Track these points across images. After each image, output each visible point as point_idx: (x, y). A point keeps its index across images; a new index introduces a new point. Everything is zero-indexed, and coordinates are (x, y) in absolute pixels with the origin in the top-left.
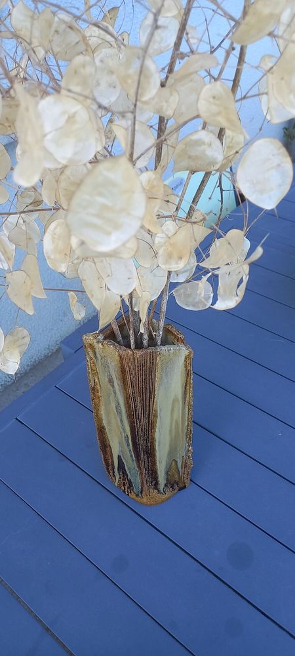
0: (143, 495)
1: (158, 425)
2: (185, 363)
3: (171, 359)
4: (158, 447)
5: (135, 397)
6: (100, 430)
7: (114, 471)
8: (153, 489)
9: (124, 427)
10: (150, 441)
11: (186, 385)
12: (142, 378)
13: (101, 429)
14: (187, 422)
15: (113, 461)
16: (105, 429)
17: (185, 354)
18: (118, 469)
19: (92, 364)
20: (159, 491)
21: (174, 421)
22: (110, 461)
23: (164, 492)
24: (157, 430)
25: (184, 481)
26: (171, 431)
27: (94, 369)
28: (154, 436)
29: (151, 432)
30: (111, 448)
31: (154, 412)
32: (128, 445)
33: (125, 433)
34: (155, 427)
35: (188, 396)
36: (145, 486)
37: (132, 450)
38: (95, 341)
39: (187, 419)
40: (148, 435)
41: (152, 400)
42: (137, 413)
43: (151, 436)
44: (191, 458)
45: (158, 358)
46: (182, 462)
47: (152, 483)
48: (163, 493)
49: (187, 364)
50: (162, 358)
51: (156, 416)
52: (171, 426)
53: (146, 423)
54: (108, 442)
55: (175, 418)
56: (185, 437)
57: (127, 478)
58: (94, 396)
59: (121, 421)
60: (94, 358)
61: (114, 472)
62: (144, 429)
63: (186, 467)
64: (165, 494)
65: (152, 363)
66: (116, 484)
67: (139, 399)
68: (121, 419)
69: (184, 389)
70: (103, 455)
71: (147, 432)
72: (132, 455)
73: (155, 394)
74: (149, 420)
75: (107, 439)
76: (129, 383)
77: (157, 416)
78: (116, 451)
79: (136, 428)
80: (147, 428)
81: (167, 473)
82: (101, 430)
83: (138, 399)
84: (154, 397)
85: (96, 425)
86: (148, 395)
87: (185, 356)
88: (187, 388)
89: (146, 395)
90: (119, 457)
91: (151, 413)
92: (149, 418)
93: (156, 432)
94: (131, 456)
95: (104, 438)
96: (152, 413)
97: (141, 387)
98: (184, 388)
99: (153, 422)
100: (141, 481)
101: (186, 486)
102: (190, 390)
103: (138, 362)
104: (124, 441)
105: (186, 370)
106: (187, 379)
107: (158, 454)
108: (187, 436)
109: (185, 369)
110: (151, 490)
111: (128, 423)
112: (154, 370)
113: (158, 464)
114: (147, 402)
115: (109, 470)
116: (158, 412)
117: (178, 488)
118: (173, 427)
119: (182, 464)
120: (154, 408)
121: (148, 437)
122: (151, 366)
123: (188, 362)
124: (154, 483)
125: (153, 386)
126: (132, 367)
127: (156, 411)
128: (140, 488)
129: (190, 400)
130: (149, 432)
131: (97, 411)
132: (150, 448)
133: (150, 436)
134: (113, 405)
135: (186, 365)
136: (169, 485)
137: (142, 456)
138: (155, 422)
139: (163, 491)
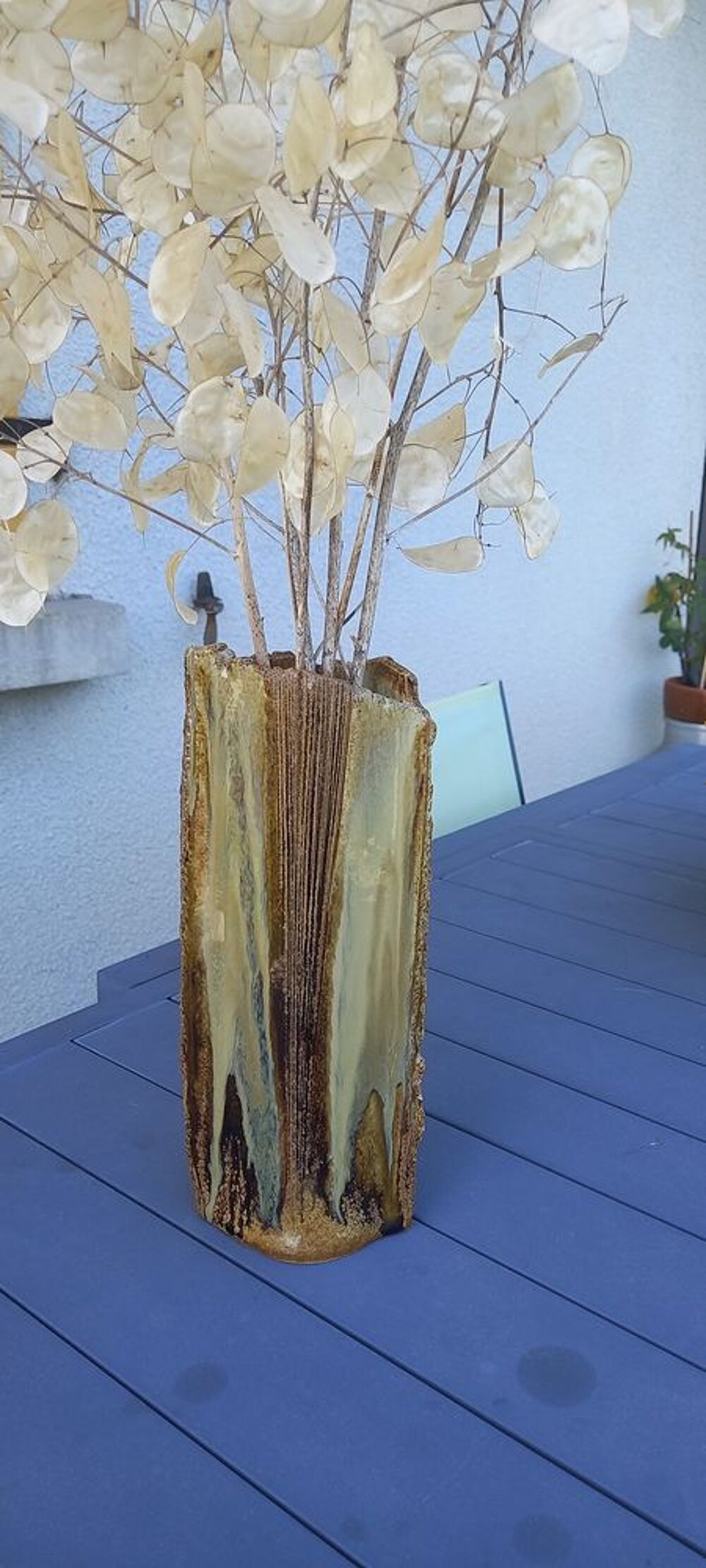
0: (282, 1217)
1: (341, 932)
2: (416, 752)
3: (383, 730)
4: (336, 1020)
5: (292, 826)
6: (190, 973)
7: (209, 1149)
8: (312, 1192)
9: (256, 948)
10: (318, 989)
11: (415, 825)
12: (315, 756)
13: (194, 970)
14: (413, 953)
15: (210, 1108)
16: (203, 972)
17: (417, 726)
18: (222, 1143)
19: (197, 735)
20: (328, 1203)
21: (382, 938)
22: (203, 1110)
23: (343, 1214)
24: (338, 952)
25: (398, 1194)
26: (371, 971)
27: (202, 751)
28: (329, 975)
29: (323, 958)
30: (210, 1050)
31: (334, 884)
32: (260, 1015)
33: (254, 971)
34: (333, 941)
35: (418, 859)
36: (294, 1180)
37: (268, 1036)
38: (213, 660)
39: (413, 939)
40: (315, 966)
41: (331, 841)
42: (292, 883)
43: (322, 969)
44: (420, 1098)
45: (354, 711)
46: (397, 1109)
47: (313, 1168)
48: (341, 1219)
49: (421, 758)
50: (365, 717)
51: (337, 899)
52: (373, 955)
53: (312, 920)
54: (207, 1026)
55: (385, 928)
56: (406, 1009)
57: (245, 1164)
58: (190, 847)
59: (251, 926)
60: (205, 717)
61: (208, 1160)
62: (306, 941)
63: (405, 1130)
64: (346, 1224)
65: (341, 717)
66: (210, 1209)
67: (302, 832)
68: (251, 918)
69: (410, 837)
70: (189, 1079)
71: (314, 953)
72: (266, 1054)
73: (342, 822)
74: (320, 910)
75: (204, 1012)
76: (282, 776)
77: (340, 903)
78: (222, 1062)
79: (286, 938)
80: (314, 940)
81: (355, 1137)
82: (194, 974)
83: (300, 834)
84: (338, 831)
85: (183, 953)
86: (325, 820)
87: (418, 733)
88: (418, 833)
89: (319, 819)
90: (231, 1080)
91: (327, 887)
92: (320, 902)
93: (335, 957)
94: (264, 1059)
95: (198, 1006)
96: (330, 889)
97: (310, 788)
98: (410, 831)
99: (329, 919)
100: (282, 1159)
101: (402, 1218)
102: (424, 843)
103: (308, 703)
104: (250, 1003)
105: (417, 775)
106: (418, 806)
107: (334, 1044)
108: (411, 1008)
109: (414, 772)
110: (307, 1196)
111: (268, 926)
112: (344, 741)
113: (332, 1088)
114: (321, 838)
115: (197, 1146)
116: (345, 887)
117: (381, 1222)
118: (380, 955)
119: (396, 1116)
120: (335, 871)
121: (314, 973)
122: (337, 728)
123: (422, 753)
124: (316, 1167)
125: (338, 795)
126: (294, 718)
127: (339, 883)
128: (277, 1189)
129: (423, 875)
130: (317, 954)
131: (191, 903)
132: (316, 1015)
133: (319, 969)
134: (235, 872)
135: (418, 759)
136: (356, 1193)
137: (293, 1050)
138: (334, 920)
139: (341, 1209)
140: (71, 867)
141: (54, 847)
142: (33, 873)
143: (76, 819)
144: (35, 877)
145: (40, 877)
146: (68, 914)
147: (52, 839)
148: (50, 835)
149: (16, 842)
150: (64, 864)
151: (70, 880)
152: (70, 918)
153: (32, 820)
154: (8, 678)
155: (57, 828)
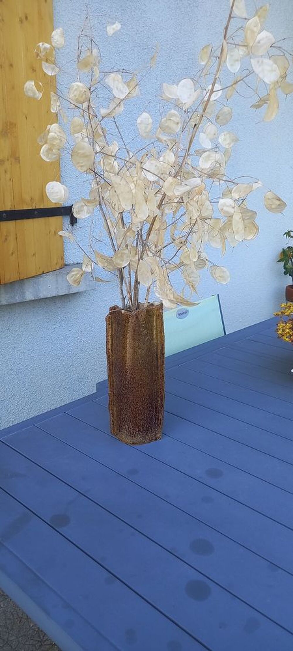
140: (75, 353)
144: (64, 356)
148: (69, 342)
154: (58, 292)
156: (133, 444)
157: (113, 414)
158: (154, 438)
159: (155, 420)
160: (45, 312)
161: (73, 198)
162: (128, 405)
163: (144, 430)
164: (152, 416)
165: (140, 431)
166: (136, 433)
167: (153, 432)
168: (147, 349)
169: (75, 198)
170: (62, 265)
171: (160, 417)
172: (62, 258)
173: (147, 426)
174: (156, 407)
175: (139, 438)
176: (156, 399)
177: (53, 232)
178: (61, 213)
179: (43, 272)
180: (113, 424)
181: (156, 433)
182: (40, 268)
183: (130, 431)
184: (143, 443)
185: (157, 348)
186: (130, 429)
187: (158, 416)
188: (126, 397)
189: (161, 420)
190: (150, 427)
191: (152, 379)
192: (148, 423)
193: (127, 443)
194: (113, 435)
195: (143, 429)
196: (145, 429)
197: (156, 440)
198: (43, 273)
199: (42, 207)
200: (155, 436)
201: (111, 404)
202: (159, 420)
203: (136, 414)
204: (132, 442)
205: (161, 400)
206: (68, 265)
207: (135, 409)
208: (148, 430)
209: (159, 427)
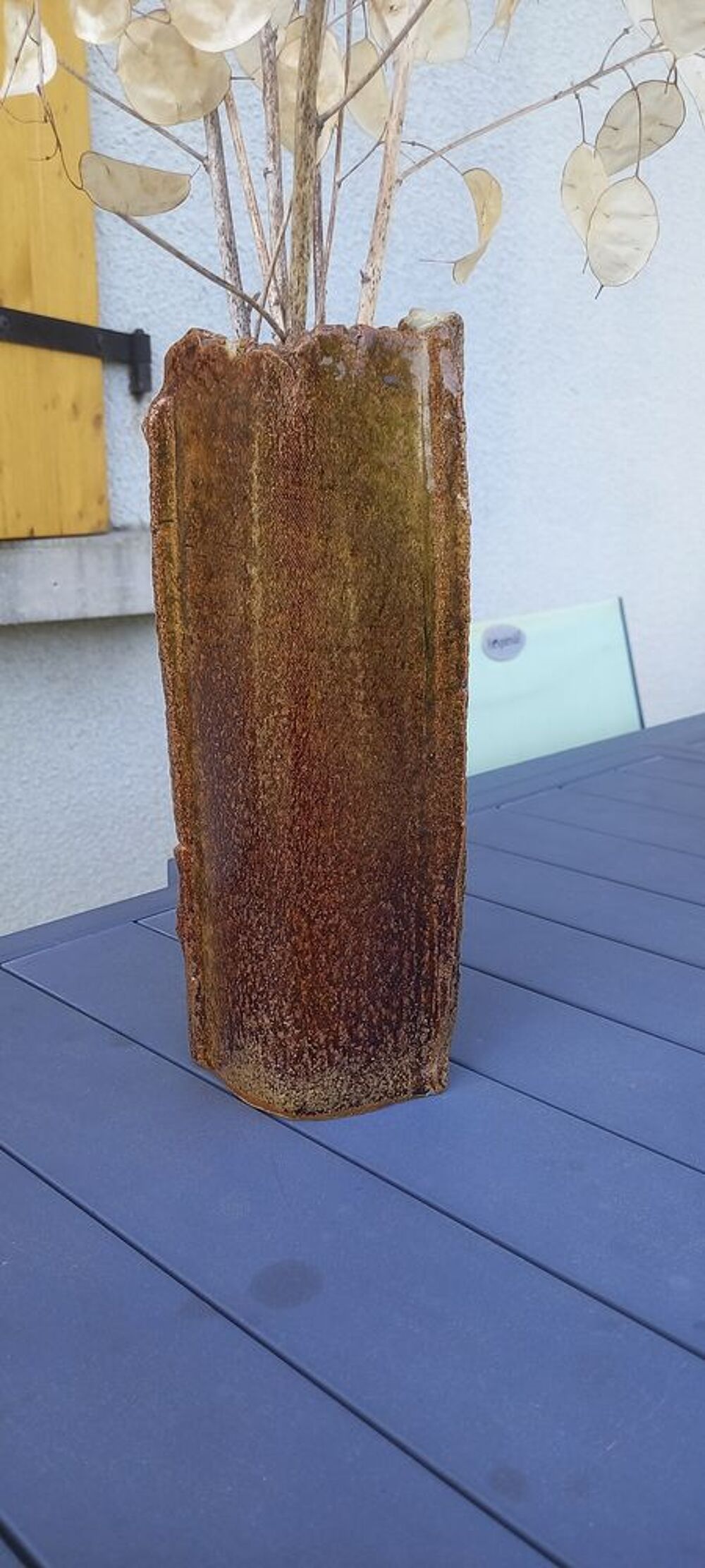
140: (149, 818)
141: (132, 796)
142: (109, 824)
143: (155, 768)
144: (112, 828)
145: (117, 827)
146: (145, 869)
147: (129, 787)
148: (127, 782)
149: (90, 789)
150: (141, 815)
151: (148, 833)
152: (147, 874)
153: (108, 766)
154: (84, 605)
155: (136, 776)
156: (301, 1111)
157: (199, 959)
158: (409, 1085)
159: (417, 989)
160: (48, 678)
161: (139, 310)
162: (269, 900)
163: (358, 1041)
164: (401, 964)
165: (336, 1047)
166: (312, 1056)
167: (407, 1051)
168: (373, 585)
169: (146, 310)
170: (99, 523)
171: (443, 972)
172: (102, 500)
173: (371, 1018)
174: (422, 922)
175: (332, 1084)
176: (421, 877)
177: (69, 406)
178: (99, 348)
179: (32, 531)
180: (203, 1012)
181: (418, 1056)
182: (18, 516)
183: (282, 1044)
184: (355, 1106)
185: (427, 583)
186: (281, 1035)
187: (432, 969)
188: (261, 863)
189: (444, 990)
190: (389, 1023)
191: (402, 762)
192: (379, 1004)
193: (267, 1112)
194: (201, 1066)
195: (350, 1034)
196: (362, 1030)
197: (420, 1091)
198: (32, 538)
199: (25, 307)
200: (416, 1070)
201: (191, 910)
202: (433, 987)
203: (315, 953)
204: (290, 1106)
205: (449, 883)
206: (124, 529)
207: (311, 922)
208: (376, 1044)
209: (437, 1025)
